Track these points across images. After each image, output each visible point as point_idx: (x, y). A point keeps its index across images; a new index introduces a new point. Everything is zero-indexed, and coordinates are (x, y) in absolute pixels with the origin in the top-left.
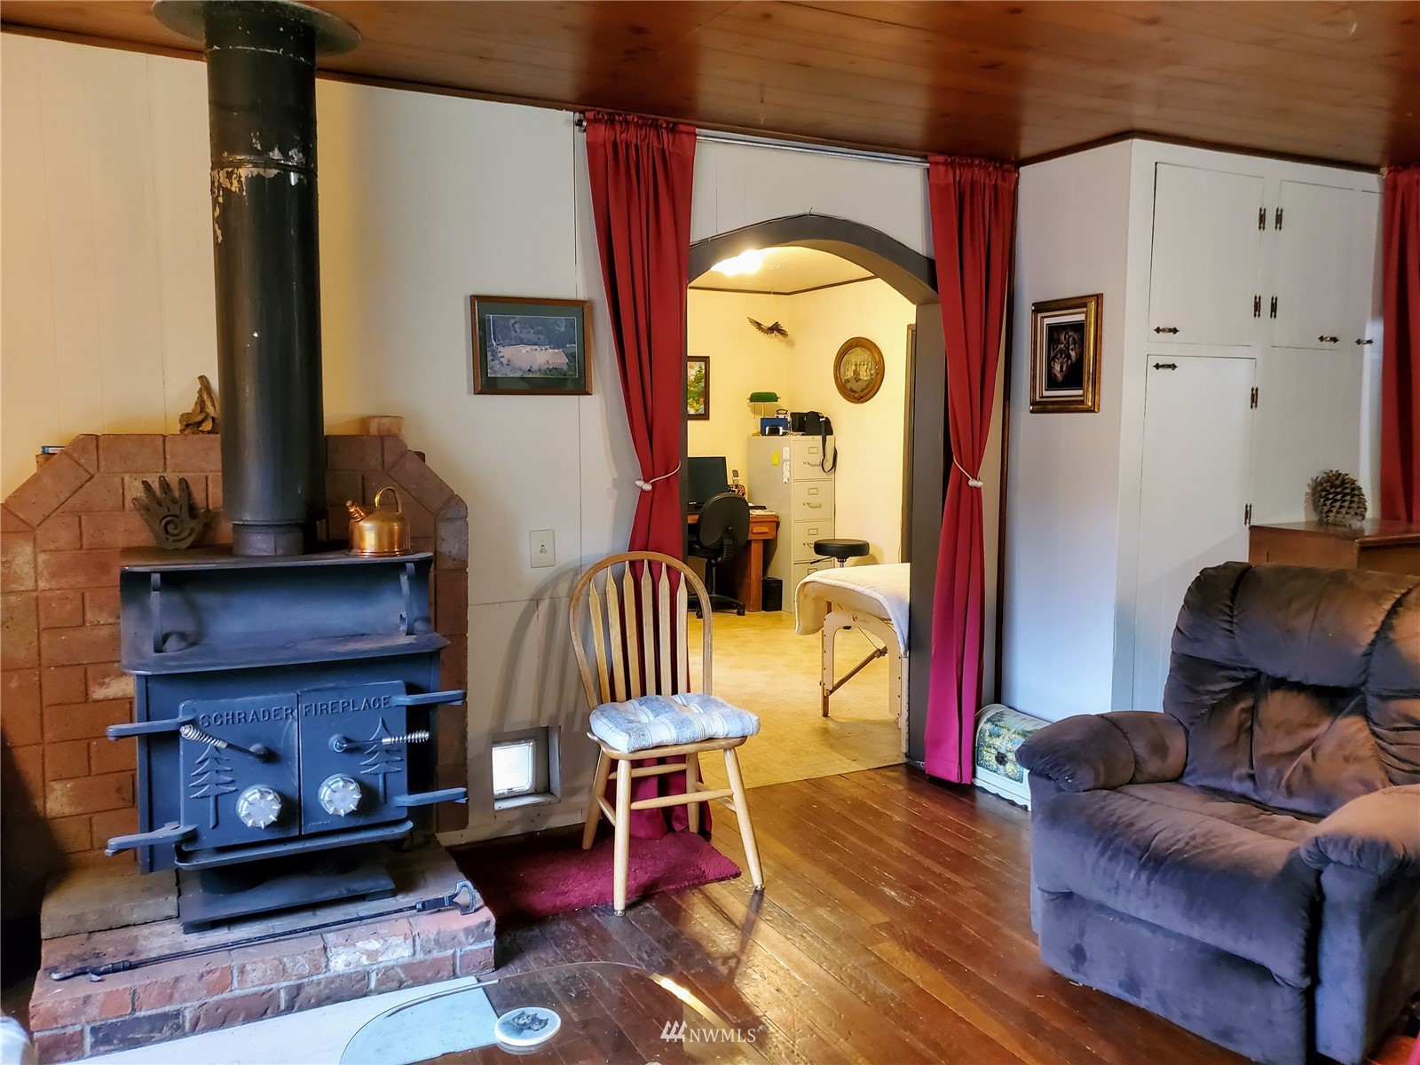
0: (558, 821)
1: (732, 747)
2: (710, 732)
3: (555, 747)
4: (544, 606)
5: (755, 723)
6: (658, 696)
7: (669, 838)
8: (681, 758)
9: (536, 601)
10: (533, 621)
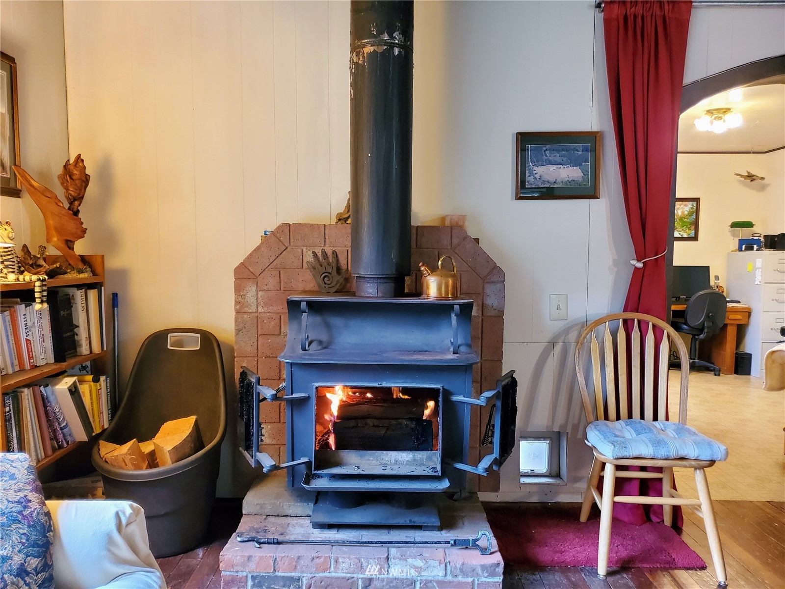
0: (564, 498)
1: (702, 468)
2: (682, 453)
3: (563, 446)
4: (559, 347)
5: (723, 452)
6: (642, 421)
7: (647, 526)
8: (659, 470)
9: (553, 344)
10: (550, 356)
